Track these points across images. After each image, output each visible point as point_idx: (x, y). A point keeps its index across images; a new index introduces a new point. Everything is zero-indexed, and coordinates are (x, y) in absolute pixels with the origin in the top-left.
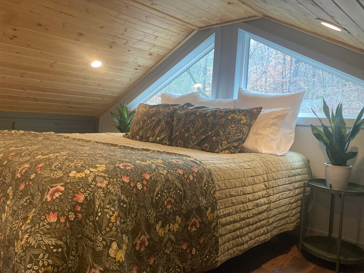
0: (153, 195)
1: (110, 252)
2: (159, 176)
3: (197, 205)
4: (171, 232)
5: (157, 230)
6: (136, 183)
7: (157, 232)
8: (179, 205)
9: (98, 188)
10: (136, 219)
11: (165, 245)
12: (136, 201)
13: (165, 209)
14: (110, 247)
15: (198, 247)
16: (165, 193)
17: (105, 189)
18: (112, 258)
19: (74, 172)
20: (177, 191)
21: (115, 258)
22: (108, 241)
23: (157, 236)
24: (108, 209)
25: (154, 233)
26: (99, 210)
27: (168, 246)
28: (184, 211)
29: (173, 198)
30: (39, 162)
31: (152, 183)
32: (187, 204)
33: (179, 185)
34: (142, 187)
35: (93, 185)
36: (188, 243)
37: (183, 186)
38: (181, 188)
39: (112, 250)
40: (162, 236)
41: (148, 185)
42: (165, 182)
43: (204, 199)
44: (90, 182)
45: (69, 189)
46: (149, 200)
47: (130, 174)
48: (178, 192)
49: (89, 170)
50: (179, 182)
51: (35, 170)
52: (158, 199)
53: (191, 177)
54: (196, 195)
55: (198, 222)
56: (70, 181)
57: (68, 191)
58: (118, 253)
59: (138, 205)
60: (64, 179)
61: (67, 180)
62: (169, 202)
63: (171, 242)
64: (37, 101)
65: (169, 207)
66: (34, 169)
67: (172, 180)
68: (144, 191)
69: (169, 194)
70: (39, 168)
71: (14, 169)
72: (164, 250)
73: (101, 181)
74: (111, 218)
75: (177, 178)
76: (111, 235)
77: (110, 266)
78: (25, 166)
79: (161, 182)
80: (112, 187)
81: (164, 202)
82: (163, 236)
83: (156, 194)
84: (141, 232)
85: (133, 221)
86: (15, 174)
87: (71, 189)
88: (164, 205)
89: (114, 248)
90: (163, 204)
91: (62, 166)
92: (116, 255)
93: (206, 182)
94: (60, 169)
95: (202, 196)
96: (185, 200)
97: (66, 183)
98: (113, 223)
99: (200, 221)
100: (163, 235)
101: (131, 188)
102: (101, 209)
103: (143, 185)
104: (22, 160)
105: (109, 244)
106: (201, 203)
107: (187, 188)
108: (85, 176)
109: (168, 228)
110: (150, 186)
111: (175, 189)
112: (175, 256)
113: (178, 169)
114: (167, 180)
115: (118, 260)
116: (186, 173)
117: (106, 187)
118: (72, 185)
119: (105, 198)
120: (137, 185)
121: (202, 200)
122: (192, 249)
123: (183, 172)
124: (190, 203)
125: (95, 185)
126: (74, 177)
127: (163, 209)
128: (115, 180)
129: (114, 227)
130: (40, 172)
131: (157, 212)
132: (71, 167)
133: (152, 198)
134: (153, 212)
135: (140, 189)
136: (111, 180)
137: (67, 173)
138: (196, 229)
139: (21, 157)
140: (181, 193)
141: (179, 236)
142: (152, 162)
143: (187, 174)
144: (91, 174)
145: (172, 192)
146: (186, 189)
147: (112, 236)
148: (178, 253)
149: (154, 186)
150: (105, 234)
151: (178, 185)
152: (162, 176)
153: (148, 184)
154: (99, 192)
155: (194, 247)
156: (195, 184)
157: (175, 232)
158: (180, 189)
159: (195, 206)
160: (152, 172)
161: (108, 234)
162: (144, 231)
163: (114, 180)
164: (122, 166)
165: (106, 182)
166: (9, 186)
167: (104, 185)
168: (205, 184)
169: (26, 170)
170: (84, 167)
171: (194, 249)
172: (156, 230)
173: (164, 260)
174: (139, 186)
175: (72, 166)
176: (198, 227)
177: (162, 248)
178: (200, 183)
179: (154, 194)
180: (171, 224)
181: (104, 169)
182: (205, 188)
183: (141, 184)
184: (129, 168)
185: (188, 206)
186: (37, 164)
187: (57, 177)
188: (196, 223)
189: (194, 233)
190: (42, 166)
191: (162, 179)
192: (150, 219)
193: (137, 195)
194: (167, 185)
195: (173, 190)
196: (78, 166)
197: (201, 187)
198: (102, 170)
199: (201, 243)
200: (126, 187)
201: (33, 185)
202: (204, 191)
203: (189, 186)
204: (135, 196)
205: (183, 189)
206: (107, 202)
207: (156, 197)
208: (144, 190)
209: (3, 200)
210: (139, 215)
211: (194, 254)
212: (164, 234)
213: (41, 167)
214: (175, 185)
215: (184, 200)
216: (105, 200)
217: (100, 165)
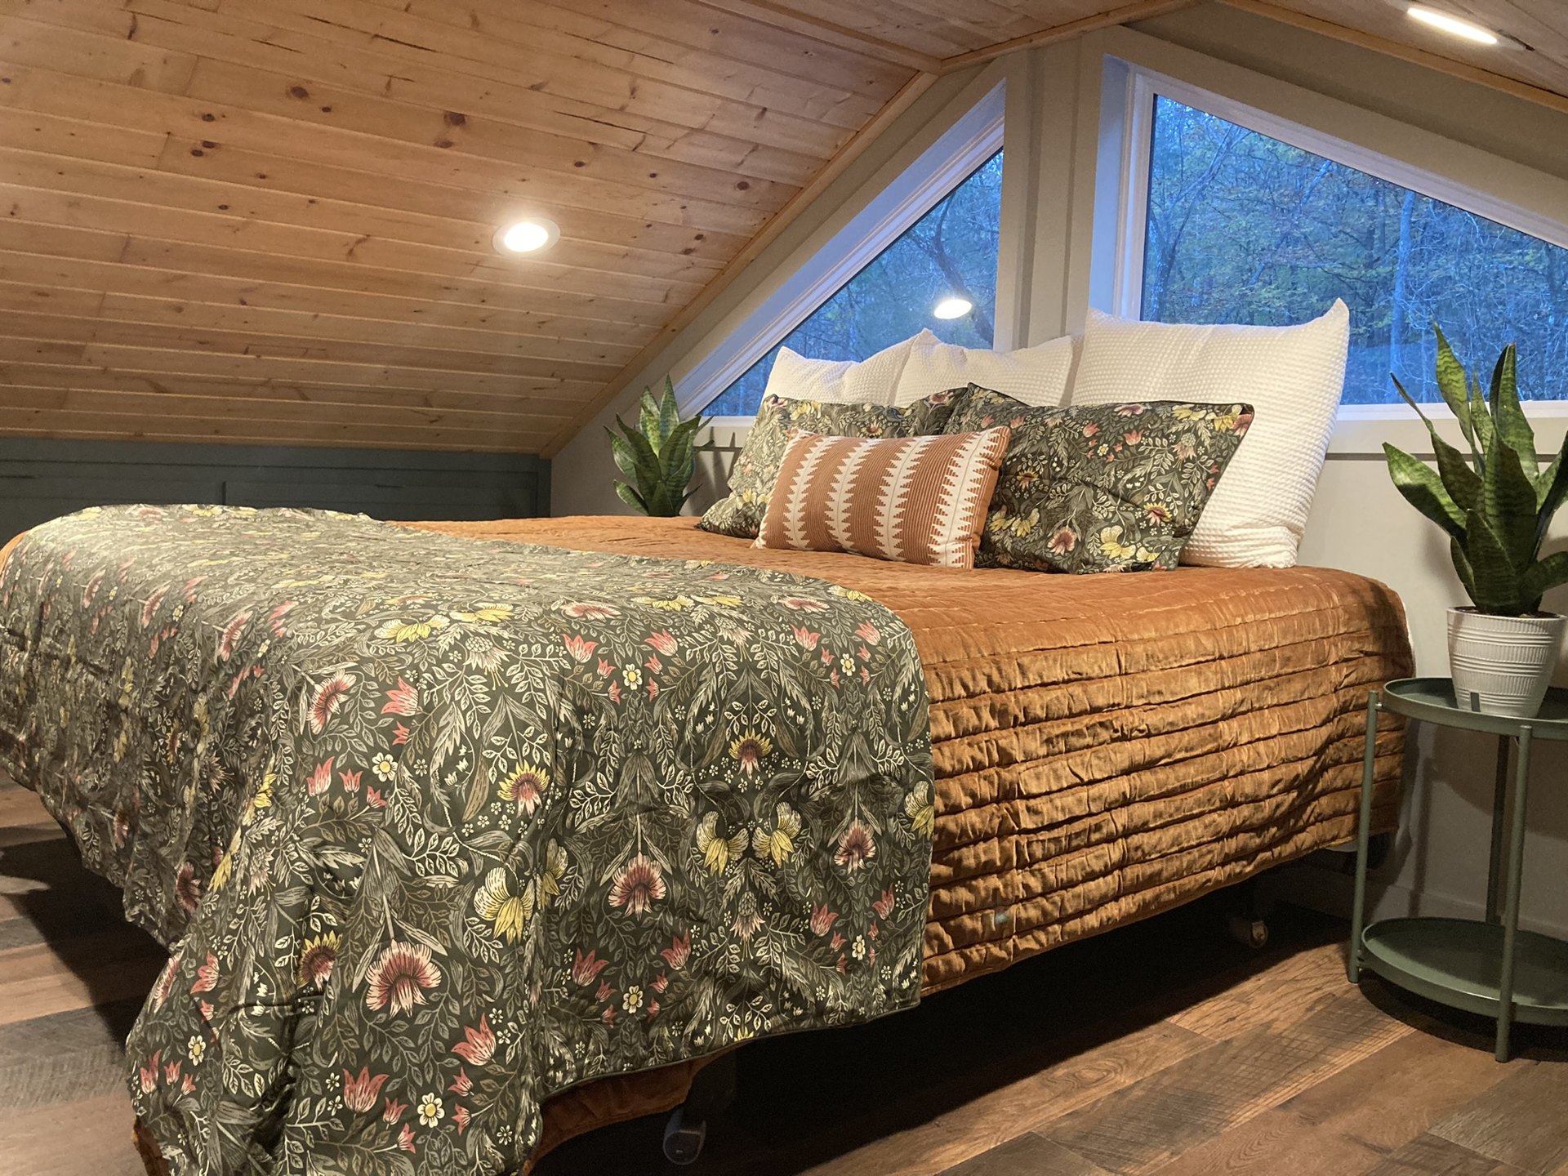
0: (686, 715)
1: (477, 898)
2: (716, 649)
3: (868, 770)
4: (758, 860)
5: (701, 844)
6: (619, 664)
7: (700, 853)
8: (792, 765)
9: (470, 671)
10: (615, 795)
11: (733, 905)
12: (616, 730)
13: (732, 771)
14: (480, 881)
15: (873, 934)
16: (735, 713)
17: (496, 677)
18: (482, 921)
19: (395, 624)
20: (786, 711)
21: (491, 925)
22: (479, 863)
23: (701, 867)
24: (497, 749)
25: (688, 856)
26: (463, 751)
27: (742, 910)
28: (817, 789)
29: (767, 735)
30: (281, 598)
31: (683, 671)
32: (828, 763)
33: (796, 692)
34: (640, 682)
35: (452, 662)
36: (833, 915)
37: (809, 695)
38: (804, 702)
39: (486, 894)
40: (721, 872)
41: (667, 677)
42: (738, 673)
43: (894, 750)
44: (441, 651)
45: (369, 678)
46: (670, 731)
47: (600, 633)
48: (788, 717)
49: (447, 616)
50: (795, 678)
51: (270, 627)
52: (704, 732)
53: (848, 665)
54: (862, 733)
55: (869, 837)
56: (377, 652)
57: (365, 687)
58: (506, 909)
59: (626, 746)
60: (356, 646)
61: (365, 649)
62: (750, 749)
63: (756, 897)
64: (306, 399)
65: (749, 766)
66: (265, 622)
67: (767, 668)
68: (648, 697)
69: (750, 719)
70: (280, 618)
71: (206, 635)
72: (730, 926)
73: (484, 652)
74: (501, 784)
75: (786, 662)
76: (490, 841)
77: (470, 947)
78: (239, 618)
79: (721, 672)
80: (521, 671)
81: (727, 746)
82: (724, 871)
83: (696, 711)
84: (631, 842)
85: (603, 800)
86: (214, 649)
87: (376, 679)
88: (727, 755)
89: (492, 890)
90: (725, 752)
91: (357, 609)
92: (496, 915)
93: (910, 685)
94: (349, 615)
95: (888, 738)
96: (821, 748)
97: (363, 661)
98: (504, 803)
99: (880, 832)
100: (722, 866)
101: (598, 683)
102: (469, 748)
103: (646, 673)
104: (227, 598)
105: (477, 872)
106: (883, 764)
107: (826, 704)
108: (430, 635)
109: (746, 843)
110: (676, 680)
111: (776, 702)
112: (780, 954)
113: (796, 631)
114: (747, 666)
115: (503, 930)
116: (829, 647)
117: (499, 670)
118: (380, 664)
119: (493, 710)
120: (625, 673)
121: (889, 752)
122: (851, 937)
123: (819, 641)
124: (838, 760)
125: (459, 665)
126: (390, 639)
127: (722, 771)
128: (536, 649)
129: (504, 817)
130: (283, 629)
131: (697, 777)
132: (387, 610)
133: (682, 726)
134: (685, 775)
135: (634, 687)
136: (520, 648)
137: (369, 626)
138: (865, 862)
139: (225, 588)
140: (801, 720)
141: (796, 884)
142: (695, 601)
143: (832, 653)
144: (451, 629)
145: (765, 711)
146: (822, 709)
147: (495, 846)
148: (789, 944)
149: (690, 682)
150: (471, 836)
151: (788, 688)
152: (729, 650)
153: (667, 673)
154: (472, 685)
155: (859, 931)
156: (864, 690)
157: (779, 863)
158: (796, 705)
159: (858, 773)
160: (690, 632)
161: (480, 839)
162: (643, 841)
163: (533, 648)
164: (575, 609)
165: (502, 654)
166: (195, 692)
167: (492, 666)
168: (906, 693)
169: (243, 633)
170: (435, 608)
171: (859, 938)
172: (697, 846)
173: (730, 963)
174: (632, 676)
175: (391, 605)
176: (870, 855)
177: (722, 916)
178: (886, 686)
179: (687, 710)
180: (759, 830)
181: (503, 615)
182: (904, 706)
183: (638, 671)
184: (600, 616)
185: (832, 773)
186: (274, 606)
187: (336, 641)
188: (864, 841)
189: (856, 878)
190: (291, 611)
191: (725, 660)
192: (671, 802)
193: (620, 708)
194: (744, 685)
195: (769, 707)
196: (414, 603)
197: (888, 704)
198: (494, 619)
199: (883, 917)
200: (579, 677)
201: (265, 677)
202: (898, 720)
203: (835, 696)
204: (614, 713)
205: (812, 706)
206: (498, 724)
207: (696, 724)
208: (649, 692)
209: (182, 742)
210: (625, 778)
211: (860, 957)
212: (728, 863)
213: (287, 616)
214: (779, 686)
215: (814, 748)
216: (490, 714)
217: (492, 605)
